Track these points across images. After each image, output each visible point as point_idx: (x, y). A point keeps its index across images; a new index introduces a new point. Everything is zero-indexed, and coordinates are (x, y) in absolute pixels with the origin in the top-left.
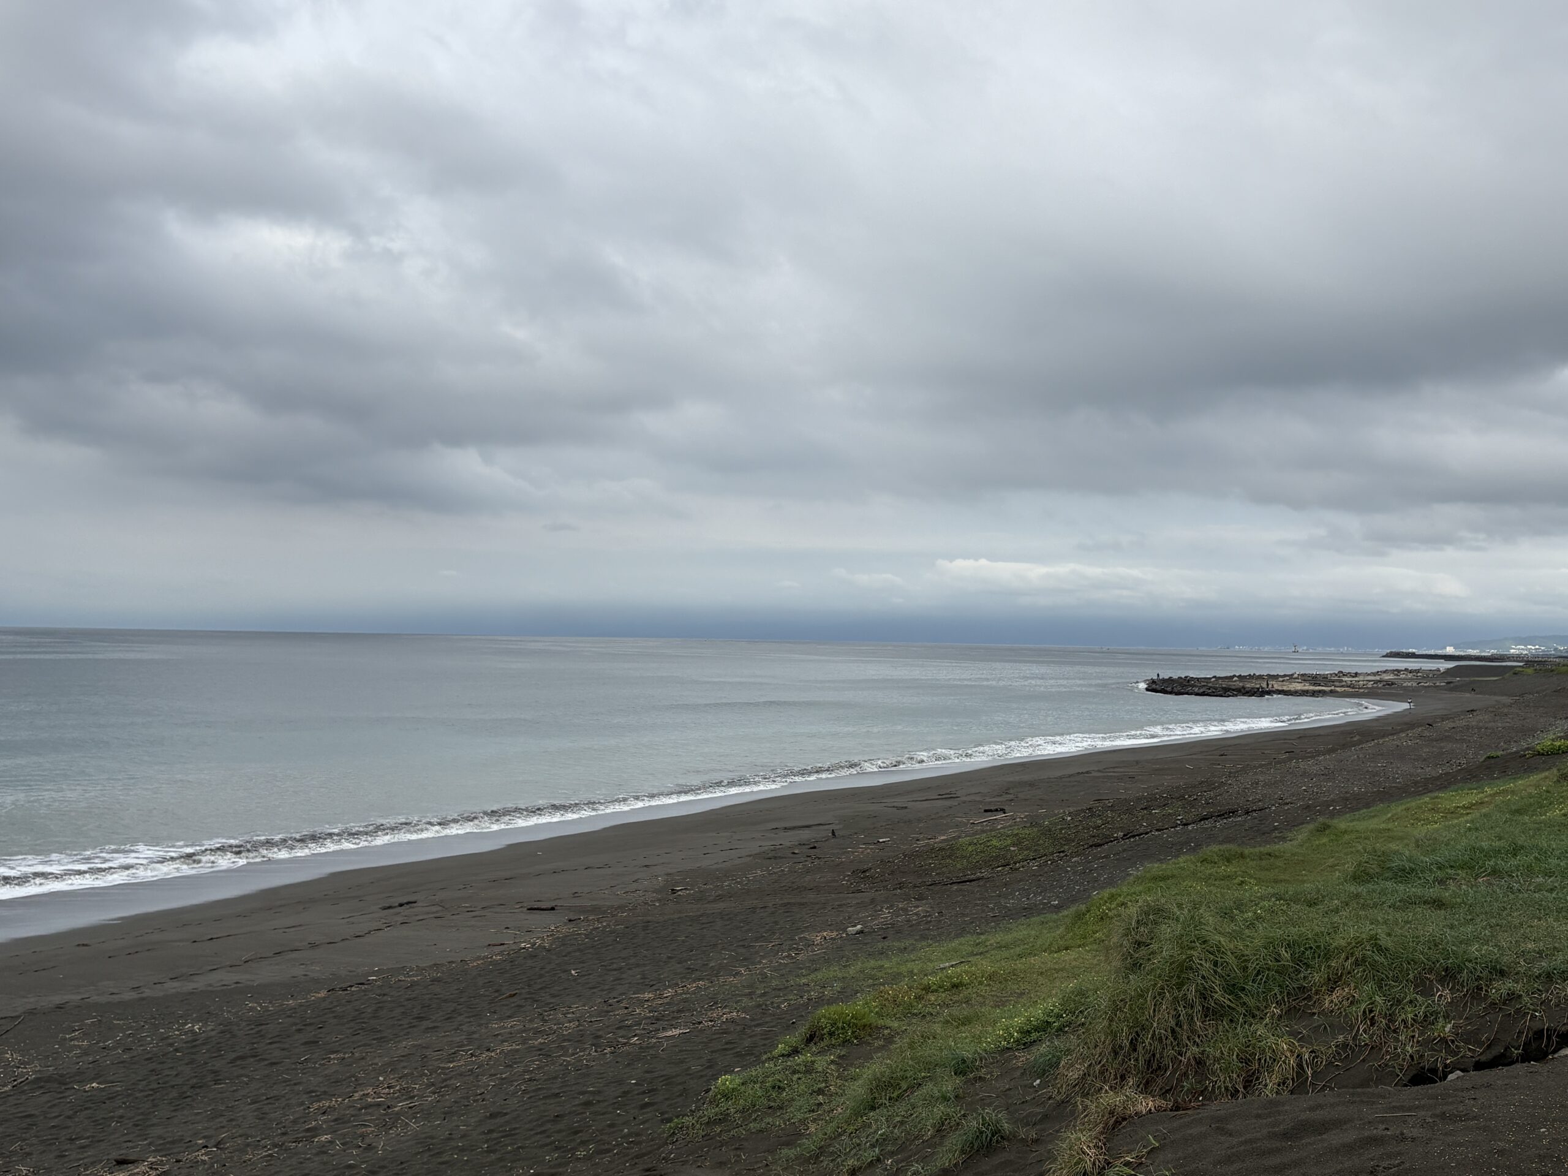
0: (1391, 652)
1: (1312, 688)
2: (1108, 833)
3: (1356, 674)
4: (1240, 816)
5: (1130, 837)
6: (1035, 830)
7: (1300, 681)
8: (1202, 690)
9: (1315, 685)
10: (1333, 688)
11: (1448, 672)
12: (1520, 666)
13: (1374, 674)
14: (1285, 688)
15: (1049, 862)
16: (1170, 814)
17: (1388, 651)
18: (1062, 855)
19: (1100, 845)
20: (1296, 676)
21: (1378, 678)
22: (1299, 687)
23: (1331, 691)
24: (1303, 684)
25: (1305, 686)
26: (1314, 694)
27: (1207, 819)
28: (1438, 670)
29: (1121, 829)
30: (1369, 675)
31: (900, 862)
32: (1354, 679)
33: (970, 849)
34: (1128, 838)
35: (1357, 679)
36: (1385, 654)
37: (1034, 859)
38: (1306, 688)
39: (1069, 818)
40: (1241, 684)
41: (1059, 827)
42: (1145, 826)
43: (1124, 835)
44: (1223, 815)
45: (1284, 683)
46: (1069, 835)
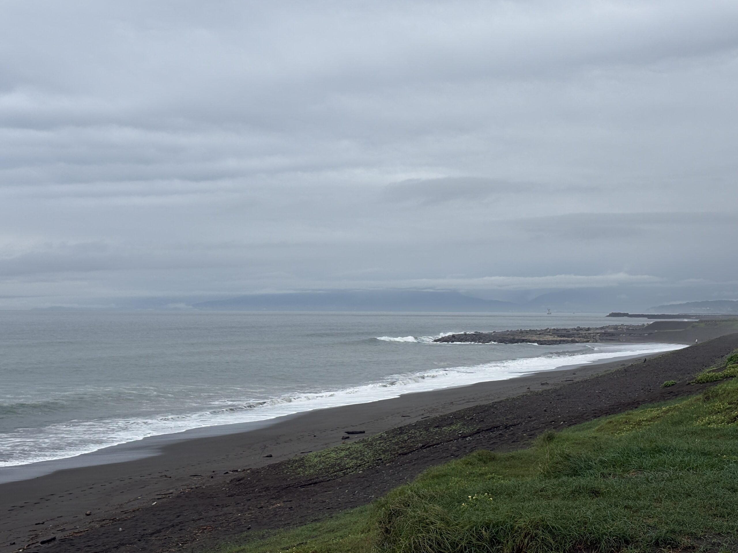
0: (613, 313)
1: (559, 339)
2: (412, 444)
3: (589, 329)
4: (501, 430)
5: (426, 448)
6: (362, 444)
7: (551, 334)
10: (573, 338)
11: (650, 327)
12: (696, 322)
13: (602, 328)
14: (541, 339)
15: (370, 467)
16: (455, 430)
17: (611, 312)
18: (380, 461)
19: (406, 454)
20: (548, 330)
22: (550, 338)
23: (572, 341)
24: (553, 336)
25: (554, 337)
26: (560, 342)
27: (479, 433)
28: (644, 325)
29: (421, 442)
30: (597, 329)
31: (265, 472)
32: (587, 332)
33: (316, 460)
34: (425, 448)
35: (589, 332)
36: (608, 314)
37: (360, 466)
39: (385, 435)
40: (512, 337)
41: (379, 442)
42: (437, 439)
43: (423, 446)
44: (490, 429)
45: (541, 336)
46: (385, 447)
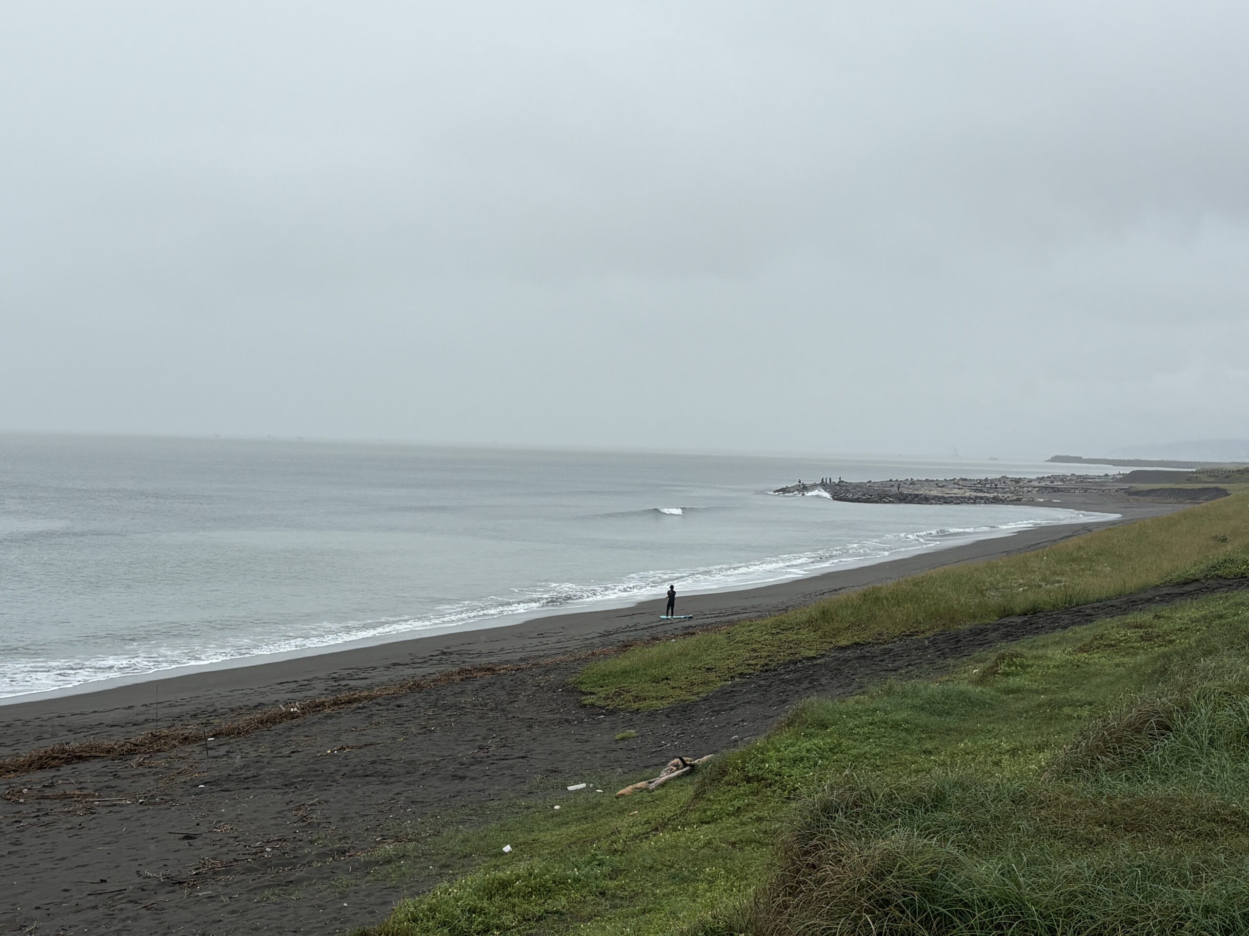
0: (1057, 457)
3: (1019, 480)
8: (856, 497)
9: (976, 490)
10: (995, 494)
13: (1041, 480)
14: (945, 495)
17: (1054, 455)
20: (956, 481)
21: (1043, 484)
22: (959, 493)
23: (994, 498)
24: (963, 491)
25: (965, 492)
30: (1033, 480)
36: (1049, 458)
38: (967, 494)
45: (944, 489)
